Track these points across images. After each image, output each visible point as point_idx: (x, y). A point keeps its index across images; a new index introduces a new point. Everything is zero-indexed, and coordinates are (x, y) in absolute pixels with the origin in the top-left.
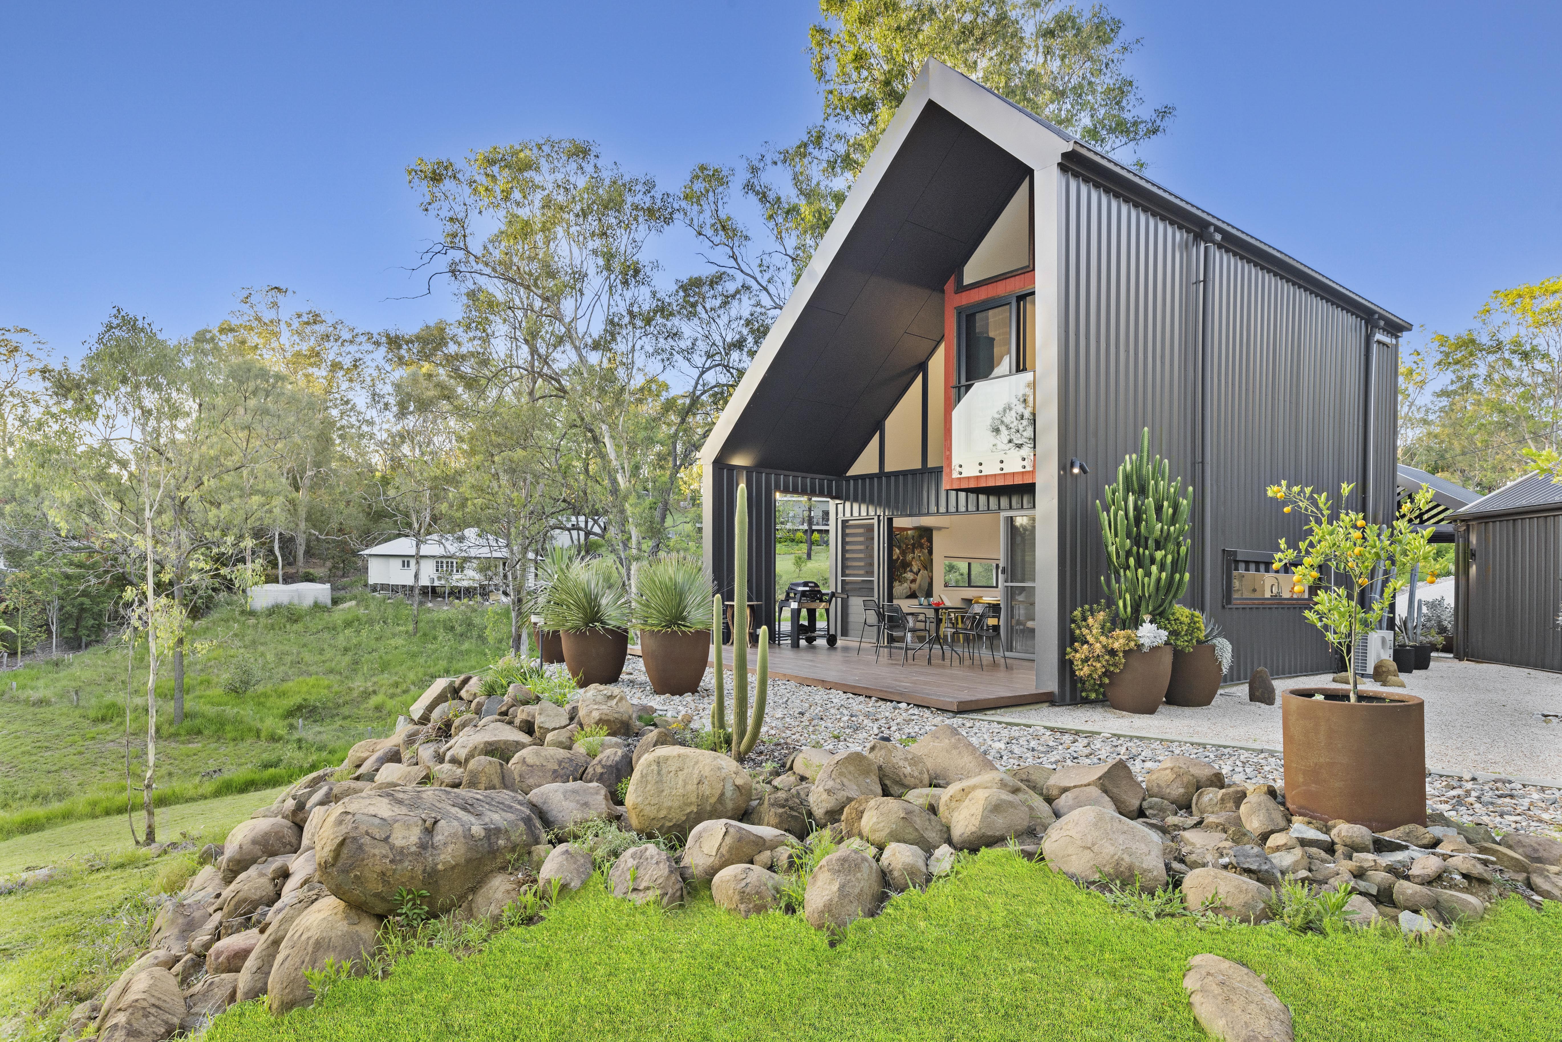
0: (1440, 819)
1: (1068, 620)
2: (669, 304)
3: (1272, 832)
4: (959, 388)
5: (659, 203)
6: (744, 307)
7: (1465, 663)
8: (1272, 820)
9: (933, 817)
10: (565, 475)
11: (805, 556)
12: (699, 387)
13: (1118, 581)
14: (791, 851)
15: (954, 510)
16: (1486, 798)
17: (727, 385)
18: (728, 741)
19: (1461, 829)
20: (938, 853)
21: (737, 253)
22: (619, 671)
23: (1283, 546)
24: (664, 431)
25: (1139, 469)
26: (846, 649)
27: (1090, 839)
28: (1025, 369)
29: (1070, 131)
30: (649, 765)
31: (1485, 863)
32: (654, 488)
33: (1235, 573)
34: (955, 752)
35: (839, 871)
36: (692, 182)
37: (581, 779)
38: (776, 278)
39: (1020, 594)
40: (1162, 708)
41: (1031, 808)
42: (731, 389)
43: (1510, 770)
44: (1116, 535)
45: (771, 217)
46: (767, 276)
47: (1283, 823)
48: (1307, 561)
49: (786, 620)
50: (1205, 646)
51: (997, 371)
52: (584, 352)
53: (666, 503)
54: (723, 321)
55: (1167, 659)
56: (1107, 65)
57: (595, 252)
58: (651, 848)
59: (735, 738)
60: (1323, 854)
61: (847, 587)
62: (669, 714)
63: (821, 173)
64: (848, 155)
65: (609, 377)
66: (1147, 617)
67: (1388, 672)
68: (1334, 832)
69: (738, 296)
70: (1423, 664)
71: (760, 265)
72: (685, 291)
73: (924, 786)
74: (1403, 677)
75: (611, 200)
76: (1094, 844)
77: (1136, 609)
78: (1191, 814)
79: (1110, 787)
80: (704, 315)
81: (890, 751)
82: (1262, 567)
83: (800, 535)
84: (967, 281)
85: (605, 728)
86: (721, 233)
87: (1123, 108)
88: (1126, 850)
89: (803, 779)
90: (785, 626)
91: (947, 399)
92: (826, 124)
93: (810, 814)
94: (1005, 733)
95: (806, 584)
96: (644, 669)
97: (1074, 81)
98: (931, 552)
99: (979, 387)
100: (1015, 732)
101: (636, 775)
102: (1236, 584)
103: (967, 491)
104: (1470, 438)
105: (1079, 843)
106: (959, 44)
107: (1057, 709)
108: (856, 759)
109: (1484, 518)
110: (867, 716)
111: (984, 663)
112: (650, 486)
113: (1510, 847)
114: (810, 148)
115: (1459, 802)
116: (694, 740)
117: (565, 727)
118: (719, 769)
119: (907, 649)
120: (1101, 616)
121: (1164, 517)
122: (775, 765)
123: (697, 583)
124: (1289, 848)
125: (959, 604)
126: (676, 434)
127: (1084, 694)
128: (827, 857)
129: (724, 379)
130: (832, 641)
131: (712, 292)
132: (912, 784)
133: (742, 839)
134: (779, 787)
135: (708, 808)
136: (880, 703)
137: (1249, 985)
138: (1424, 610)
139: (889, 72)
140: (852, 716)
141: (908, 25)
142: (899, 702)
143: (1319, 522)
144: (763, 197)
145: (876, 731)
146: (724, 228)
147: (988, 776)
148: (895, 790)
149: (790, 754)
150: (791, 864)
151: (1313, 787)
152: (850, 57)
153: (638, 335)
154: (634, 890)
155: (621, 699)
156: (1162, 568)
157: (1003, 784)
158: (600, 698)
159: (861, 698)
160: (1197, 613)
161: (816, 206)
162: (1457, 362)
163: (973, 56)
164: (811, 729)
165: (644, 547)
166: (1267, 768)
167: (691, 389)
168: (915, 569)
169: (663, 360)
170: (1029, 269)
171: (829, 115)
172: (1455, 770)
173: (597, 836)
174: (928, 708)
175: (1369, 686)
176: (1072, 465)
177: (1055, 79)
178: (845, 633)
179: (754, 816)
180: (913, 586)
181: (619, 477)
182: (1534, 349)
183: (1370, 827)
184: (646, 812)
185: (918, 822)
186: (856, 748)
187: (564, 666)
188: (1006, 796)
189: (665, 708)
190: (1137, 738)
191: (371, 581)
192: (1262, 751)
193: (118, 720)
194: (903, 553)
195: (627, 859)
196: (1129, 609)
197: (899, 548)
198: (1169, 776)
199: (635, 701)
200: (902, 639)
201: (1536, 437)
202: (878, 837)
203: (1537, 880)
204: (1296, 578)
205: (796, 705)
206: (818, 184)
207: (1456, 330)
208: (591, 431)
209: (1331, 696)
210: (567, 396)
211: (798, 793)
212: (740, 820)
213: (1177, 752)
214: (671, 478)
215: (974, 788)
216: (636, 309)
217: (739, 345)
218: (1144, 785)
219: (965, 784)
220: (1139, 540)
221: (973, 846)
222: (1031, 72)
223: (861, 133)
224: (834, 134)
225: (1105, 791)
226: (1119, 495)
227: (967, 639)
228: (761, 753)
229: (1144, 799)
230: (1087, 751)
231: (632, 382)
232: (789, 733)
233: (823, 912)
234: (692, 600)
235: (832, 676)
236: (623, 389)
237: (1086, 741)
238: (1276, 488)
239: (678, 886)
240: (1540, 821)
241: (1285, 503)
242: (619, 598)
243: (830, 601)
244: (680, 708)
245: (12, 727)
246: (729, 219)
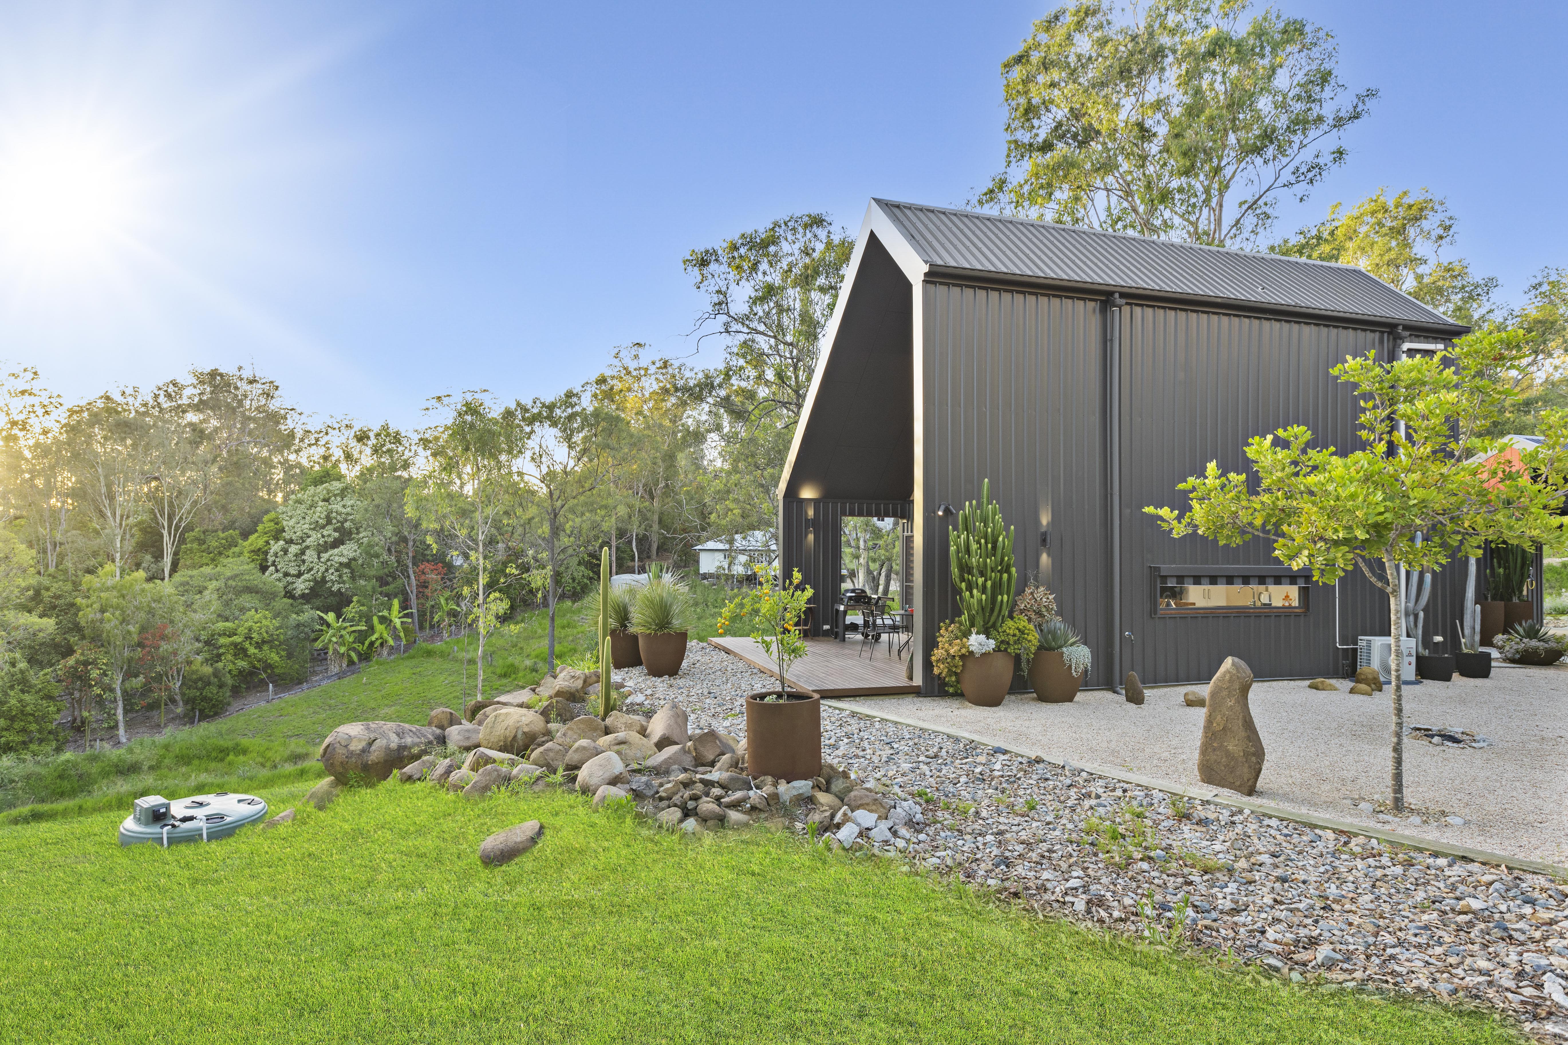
30: (492, 718)
40: (1006, 700)
66: (978, 630)
92: (1008, 170)
95: (853, 591)
101: (486, 723)
107: (921, 699)
118: (519, 722)
127: (946, 689)
135: (509, 744)
158: (568, 677)
191: (701, 572)
193: (513, 676)
245: (451, 679)
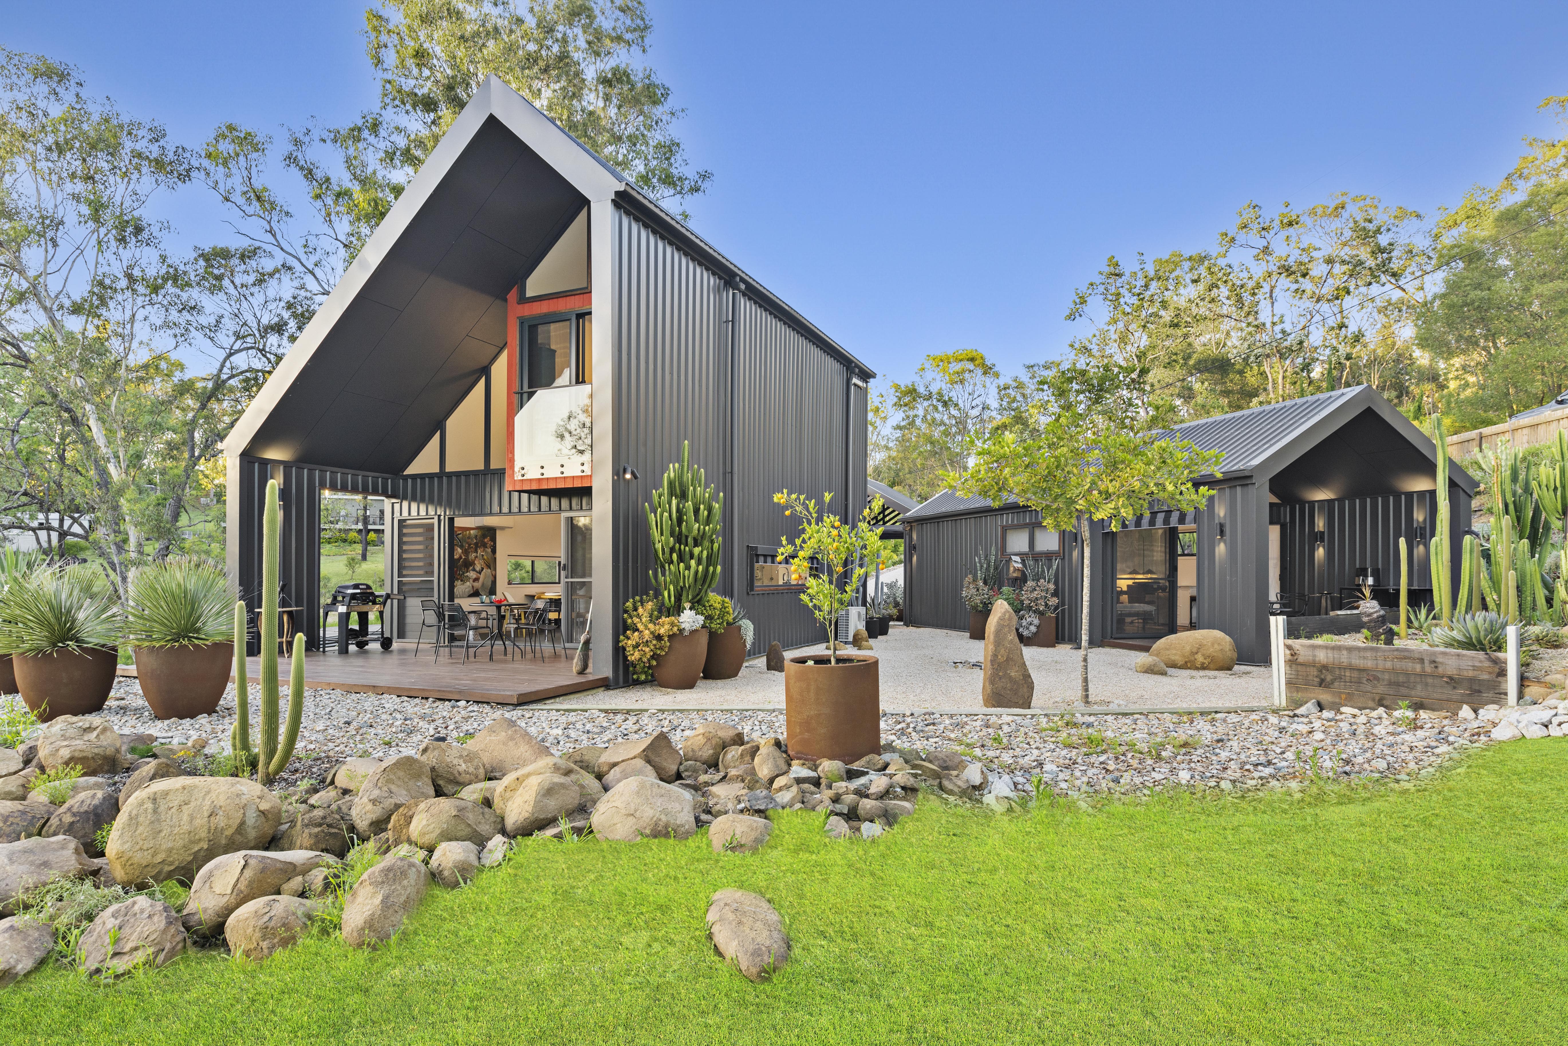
0: (889, 747)
1: (621, 611)
2: (185, 273)
3: (777, 776)
4: (522, 394)
5: (171, 156)
6: (285, 288)
7: (911, 628)
8: (777, 766)
9: (487, 810)
10: (27, 462)
11: (360, 557)
12: (225, 370)
13: (664, 574)
14: (326, 871)
15: (517, 510)
16: (919, 728)
17: (263, 372)
18: (253, 764)
19: (902, 753)
20: (490, 844)
21: (275, 228)
22: (105, 697)
23: (784, 542)
24: (177, 416)
25: (680, 477)
26: (403, 651)
27: (633, 806)
28: (583, 382)
29: (626, 174)
30: (142, 804)
31: (915, 776)
32: (163, 482)
33: (756, 565)
34: (511, 743)
35: (383, 882)
36: (217, 141)
37: (39, 834)
38: (323, 262)
39: (581, 588)
40: (700, 683)
41: (582, 787)
42: (267, 375)
43: (934, 704)
44: (662, 534)
45: (318, 196)
46: (313, 259)
47: (784, 767)
48: (801, 554)
49: (332, 625)
50: (733, 627)
51: (559, 382)
52: (58, 315)
53: (179, 500)
54: (258, 299)
55: (704, 639)
56: (657, 123)
57: (76, 198)
58: (142, 901)
59: (262, 759)
60: (812, 788)
61: (405, 588)
62: (175, 741)
63: (378, 162)
64: (408, 150)
65: (98, 348)
66: (687, 605)
67: (862, 639)
68: (820, 769)
69: (277, 275)
70: (884, 632)
71: (305, 246)
72: (207, 260)
73: (480, 781)
74: (872, 641)
75: (100, 140)
76: (636, 811)
77: (678, 599)
78: (718, 771)
79: (652, 757)
80: (232, 290)
81: (444, 751)
82: (769, 559)
83: (353, 535)
84: (529, 294)
85: (79, 767)
86: (255, 203)
87: (671, 165)
88: (665, 811)
89: (346, 792)
90: (332, 631)
91: (510, 404)
92: (384, 113)
93: (352, 828)
94: (563, 719)
95: (356, 586)
96: (141, 692)
97: (630, 130)
98: (494, 551)
99: (541, 394)
100: (572, 717)
101: (121, 818)
102: (758, 573)
103: (530, 492)
104: (914, 461)
105: (623, 811)
106: (523, 69)
107: (612, 692)
108: (407, 763)
109: (921, 521)
110: (422, 718)
111: (546, 654)
112: (157, 478)
113: (930, 762)
114: (366, 134)
115: (903, 732)
116: (212, 767)
117: (15, 773)
118: (238, 795)
119: (468, 647)
120: (650, 605)
121: (701, 518)
122: (313, 781)
123: (215, 590)
124: (788, 787)
125: (522, 601)
126: (194, 421)
127: (635, 677)
128: (370, 870)
129: (258, 363)
130: (386, 644)
131: (243, 267)
132: (467, 781)
133: (265, 869)
134: (316, 804)
135: (224, 842)
136: (438, 703)
137: (757, 906)
138: (885, 590)
139: (453, 77)
140: (406, 720)
141: (473, 37)
142: (457, 701)
143: (809, 523)
144: (309, 174)
145: (432, 732)
146: (259, 198)
147: (545, 762)
148: (449, 788)
149: (332, 767)
150: (327, 885)
151: (806, 735)
152: (411, 51)
153: (140, 304)
154: (115, 954)
155: (105, 730)
156: (699, 562)
157: (556, 768)
158: (71, 732)
159: (417, 701)
160: (727, 600)
161: (372, 194)
162: (906, 405)
163: (537, 84)
164: (358, 738)
165: (148, 549)
166: (777, 724)
167: (215, 372)
168: (478, 568)
169: (175, 336)
170: (586, 291)
171: (386, 105)
172: (900, 709)
173: (61, 899)
174: (488, 703)
175: (849, 651)
176: (625, 471)
177: (614, 124)
178: (401, 635)
179: (285, 842)
180: (476, 584)
181: (112, 468)
182: (950, 399)
183: (844, 761)
184: (135, 860)
185: (471, 817)
186: (408, 751)
187: (19, 697)
188: (558, 779)
189: (170, 734)
190: (679, 710)
192: (774, 711)
194: (466, 552)
195: (107, 920)
196: (673, 599)
197: (461, 547)
198: (701, 740)
199: (126, 731)
200: (462, 638)
201: (952, 463)
202: (427, 840)
203: (946, 783)
204: (793, 568)
205: (341, 714)
206: (374, 173)
207: (905, 382)
208: (68, 410)
209: (820, 661)
210: (30, 366)
211: (340, 808)
212: (267, 849)
213: (710, 719)
214: (186, 470)
215: (528, 775)
216: (136, 272)
217: (279, 328)
218: (681, 752)
219: (519, 773)
220: (680, 539)
221: (528, 830)
222: (591, 113)
223: (423, 131)
224: (392, 125)
225: (649, 762)
226: (665, 498)
227: (530, 634)
228: (296, 771)
229: (681, 764)
230: (636, 727)
231: (131, 356)
232: (331, 745)
233: (363, 929)
234: (209, 608)
235: (383, 680)
236: (117, 364)
237: (635, 718)
238: (780, 495)
239: (179, 938)
240: (950, 739)
241: (786, 508)
242: (104, 610)
243: (384, 603)
244: (191, 732)
246: (266, 190)
